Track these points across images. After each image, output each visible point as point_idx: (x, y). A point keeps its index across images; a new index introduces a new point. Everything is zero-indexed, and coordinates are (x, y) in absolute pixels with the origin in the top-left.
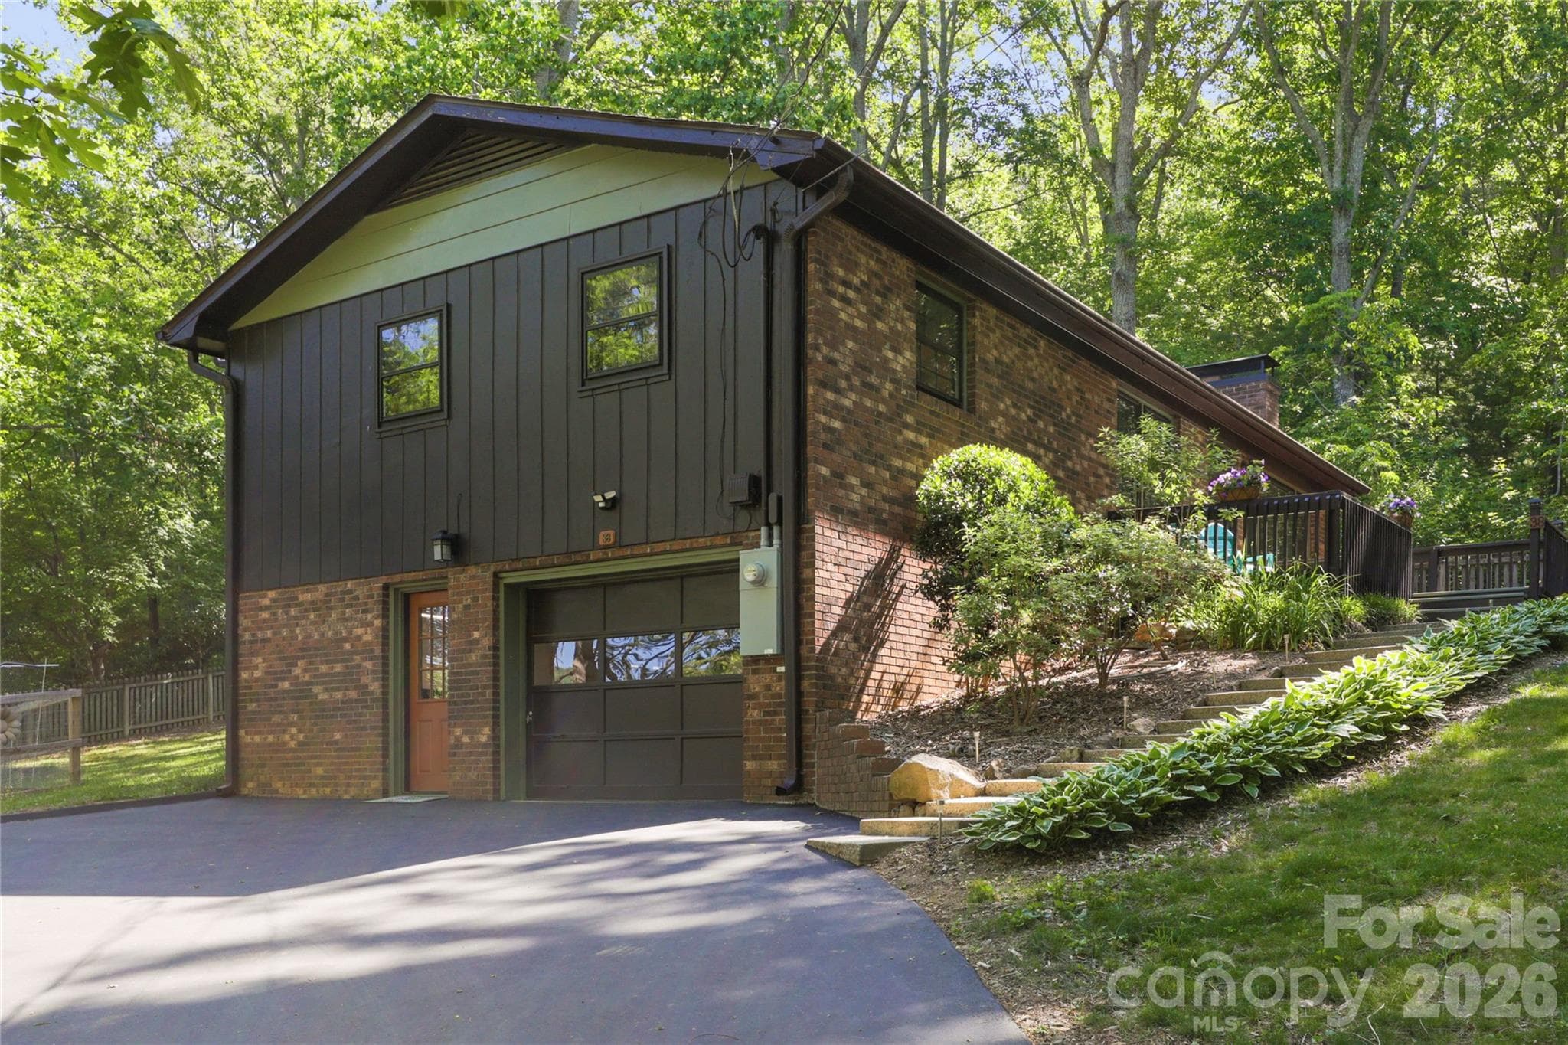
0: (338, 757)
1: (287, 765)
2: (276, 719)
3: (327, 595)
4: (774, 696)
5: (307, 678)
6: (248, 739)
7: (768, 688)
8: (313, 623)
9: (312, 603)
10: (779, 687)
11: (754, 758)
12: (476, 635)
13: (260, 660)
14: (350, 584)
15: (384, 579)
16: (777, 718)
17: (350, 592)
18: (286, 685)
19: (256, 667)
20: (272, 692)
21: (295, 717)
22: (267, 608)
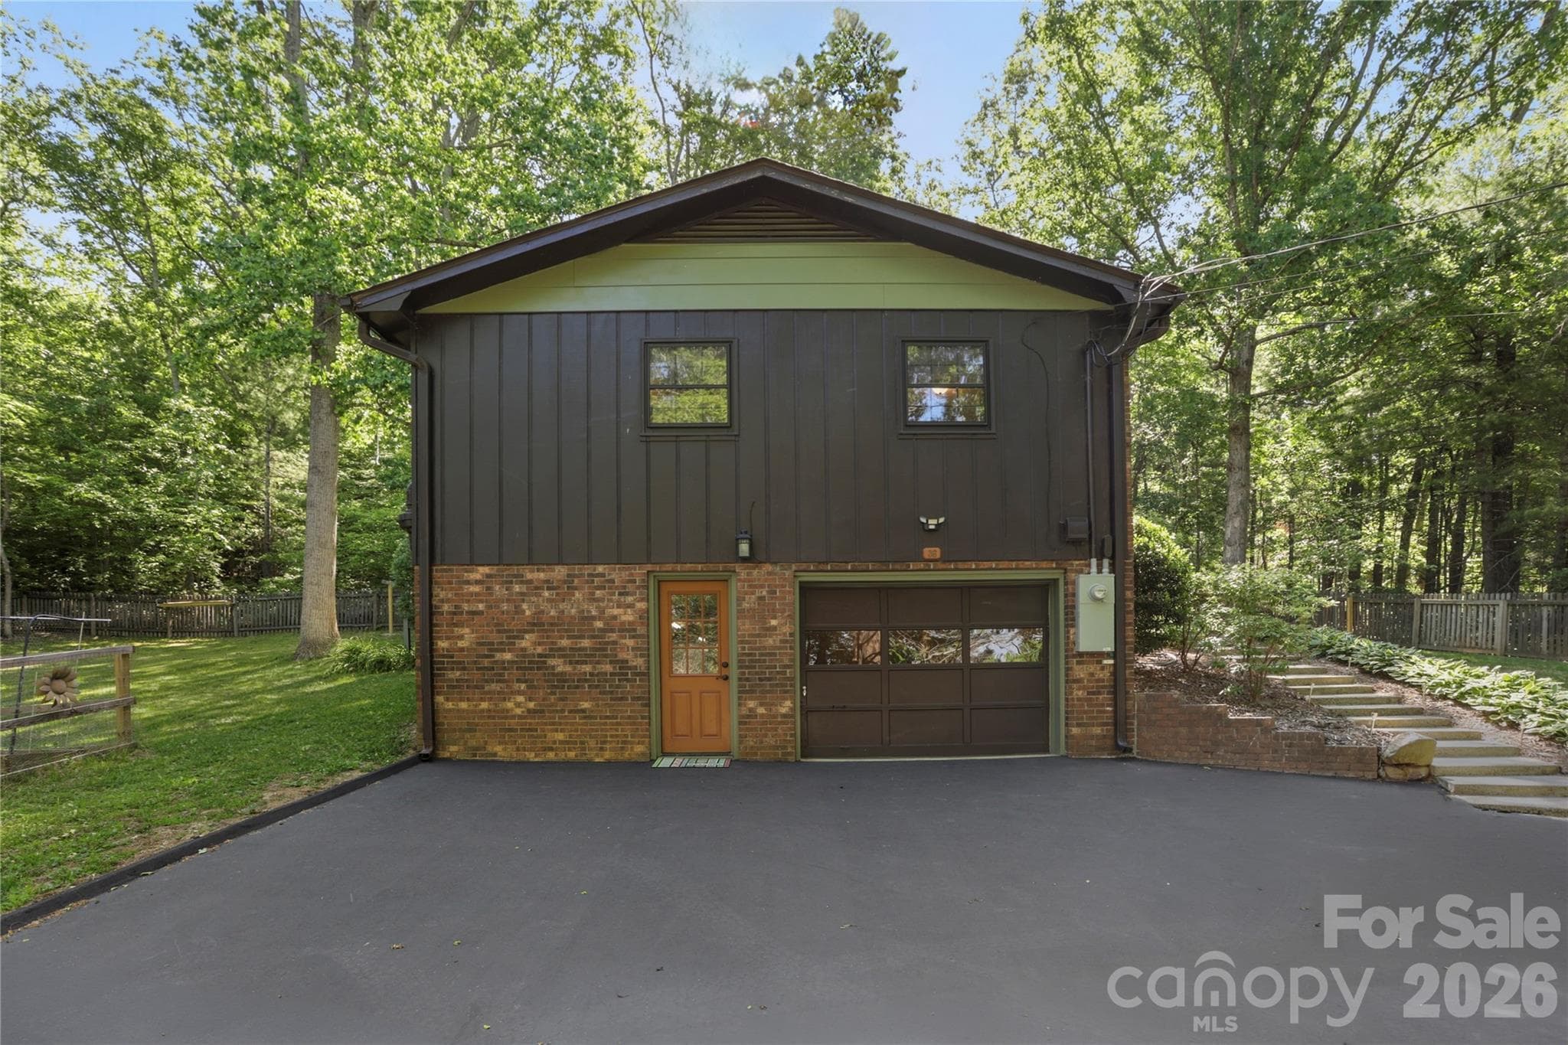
0: (586, 724)
1: (511, 730)
2: (495, 687)
3: (569, 575)
4: (1098, 681)
5: (539, 650)
6: (450, 705)
7: (1092, 674)
8: (550, 600)
9: (548, 581)
10: (1106, 675)
11: (1079, 725)
12: (774, 622)
13: (467, 630)
14: (600, 569)
15: (649, 567)
16: (1101, 697)
17: (602, 575)
18: (508, 656)
19: (461, 637)
20: (486, 662)
21: (523, 686)
22: (478, 582)
